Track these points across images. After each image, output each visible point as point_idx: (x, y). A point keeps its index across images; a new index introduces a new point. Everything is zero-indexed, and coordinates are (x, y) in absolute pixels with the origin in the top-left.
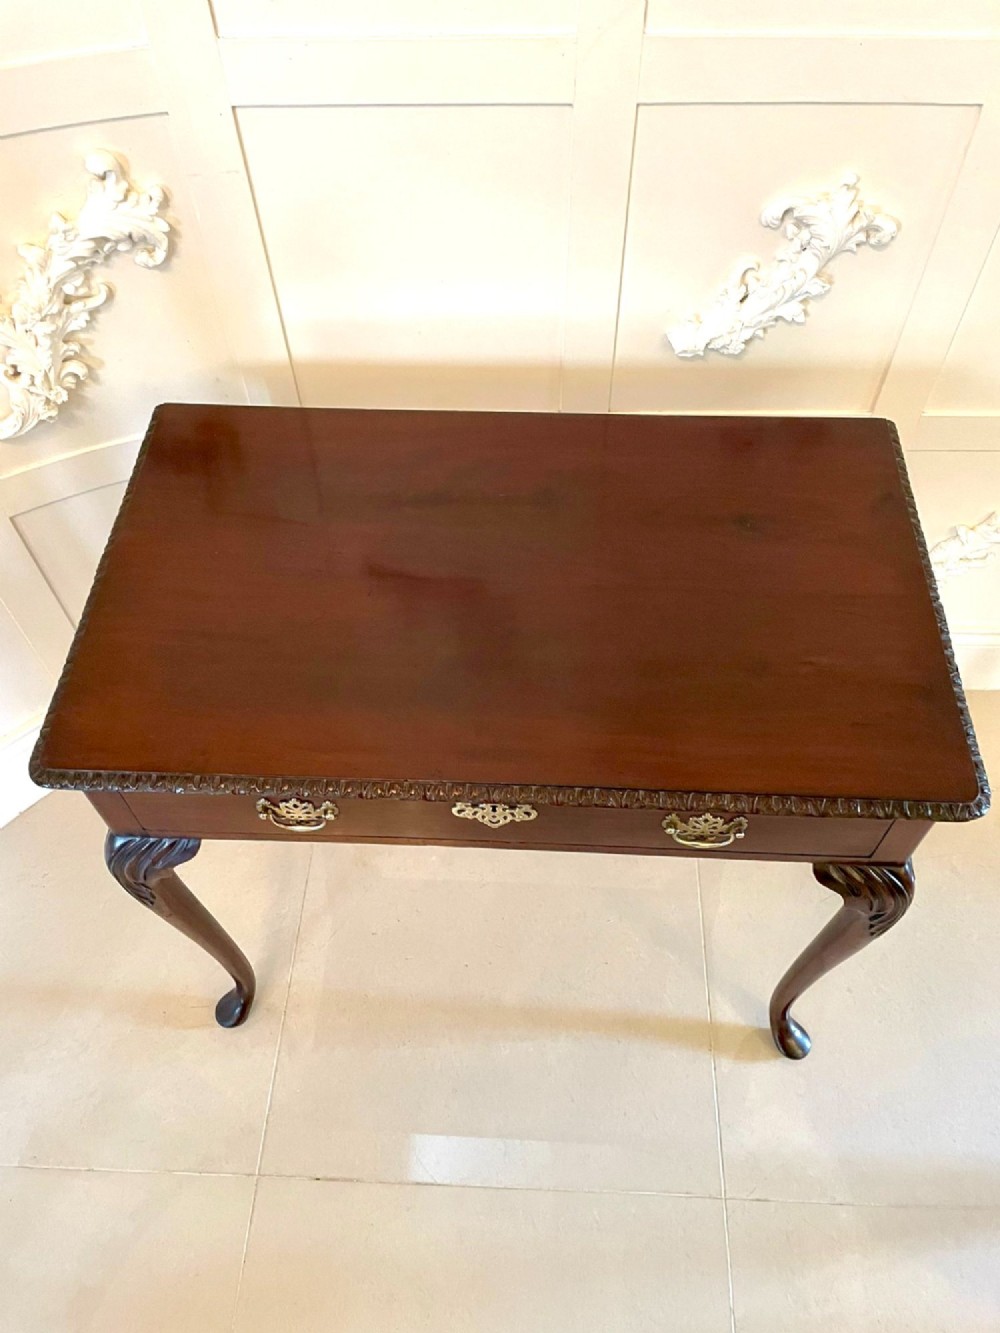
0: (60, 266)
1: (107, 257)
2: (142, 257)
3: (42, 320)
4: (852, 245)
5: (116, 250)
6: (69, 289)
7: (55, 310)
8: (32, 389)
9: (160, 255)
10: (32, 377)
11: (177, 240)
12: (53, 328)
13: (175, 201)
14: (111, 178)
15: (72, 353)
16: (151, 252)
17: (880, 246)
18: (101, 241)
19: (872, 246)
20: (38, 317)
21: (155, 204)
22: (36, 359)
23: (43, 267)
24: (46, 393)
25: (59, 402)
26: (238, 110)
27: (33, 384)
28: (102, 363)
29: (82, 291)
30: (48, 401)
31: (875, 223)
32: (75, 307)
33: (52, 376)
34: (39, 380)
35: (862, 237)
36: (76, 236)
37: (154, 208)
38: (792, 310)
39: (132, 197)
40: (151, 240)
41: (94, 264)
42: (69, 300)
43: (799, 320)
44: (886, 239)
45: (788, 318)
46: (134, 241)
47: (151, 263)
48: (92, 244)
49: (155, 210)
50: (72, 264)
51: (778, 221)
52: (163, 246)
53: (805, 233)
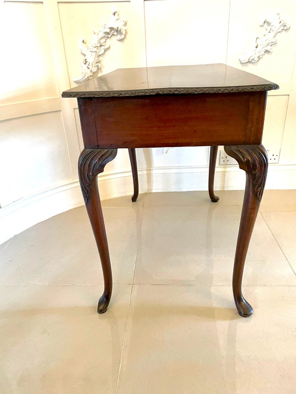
0: (101, 34)
1: (111, 36)
2: (119, 37)
3: (95, 47)
4: (280, 30)
6: (102, 42)
7: (98, 46)
8: (89, 66)
9: (123, 37)
10: (89, 63)
11: (126, 34)
12: (97, 50)
13: (128, 24)
14: (116, 14)
15: (98, 61)
16: (121, 36)
18: (112, 29)
19: (285, 30)
20: (94, 46)
21: (124, 22)
22: (91, 59)
23: (98, 34)
24: (91, 68)
25: (94, 71)
26: (145, 2)
27: (89, 65)
29: (104, 44)
30: (91, 71)
31: (285, 23)
32: (102, 47)
33: (93, 64)
34: (90, 65)
35: (282, 28)
36: (107, 27)
38: (268, 48)
39: (119, 20)
40: (122, 31)
41: (108, 37)
42: (101, 46)
43: (271, 51)
44: (288, 27)
45: (268, 50)
46: (118, 31)
47: (121, 38)
48: (109, 30)
49: (124, 24)
50: (104, 34)
51: (263, 24)
52: (124, 33)
53: (270, 27)
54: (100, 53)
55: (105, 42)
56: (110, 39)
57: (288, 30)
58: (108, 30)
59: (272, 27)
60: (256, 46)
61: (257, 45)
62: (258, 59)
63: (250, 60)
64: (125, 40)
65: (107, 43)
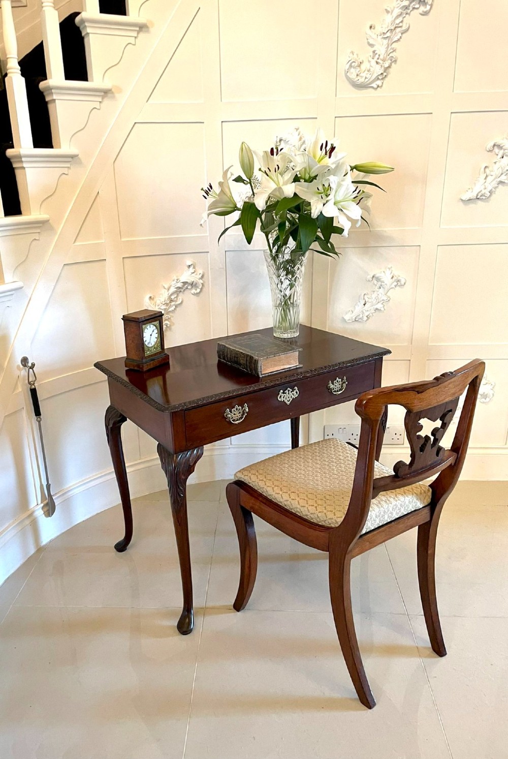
0: (173, 290)
1: (184, 290)
2: (193, 291)
4: (393, 286)
5: (187, 288)
6: (173, 297)
7: (168, 302)
9: (198, 290)
11: (203, 288)
12: (165, 308)
13: (205, 276)
14: (192, 267)
15: (167, 318)
16: (196, 290)
17: (401, 286)
18: (185, 283)
19: (399, 286)
20: (164, 303)
21: (201, 275)
23: (168, 289)
26: (227, 252)
28: (174, 324)
29: (175, 299)
31: (399, 278)
32: (173, 303)
35: (396, 283)
36: (179, 281)
37: (200, 276)
38: (379, 306)
39: (195, 273)
40: (197, 285)
41: (180, 291)
42: (171, 301)
43: (382, 309)
44: (403, 283)
45: (379, 308)
46: (193, 285)
47: (196, 292)
48: (182, 284)
49: (200, 277)
50: (176, 289)
51: (371, 279)
52: (200, 287)
53: (380, 283)
54: (170, 310)
55: (177, 297)
56: (183, 293)
57: (403, 285)
58: (180, 285)
59: (383, 284)
60: (363, 303)
61: (365, 301)
62: (366, 318)
63: (357, 320)
64: (201, 294)
65: (178, 298)
